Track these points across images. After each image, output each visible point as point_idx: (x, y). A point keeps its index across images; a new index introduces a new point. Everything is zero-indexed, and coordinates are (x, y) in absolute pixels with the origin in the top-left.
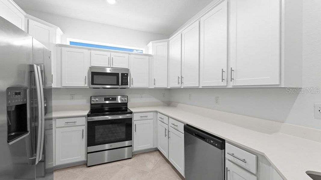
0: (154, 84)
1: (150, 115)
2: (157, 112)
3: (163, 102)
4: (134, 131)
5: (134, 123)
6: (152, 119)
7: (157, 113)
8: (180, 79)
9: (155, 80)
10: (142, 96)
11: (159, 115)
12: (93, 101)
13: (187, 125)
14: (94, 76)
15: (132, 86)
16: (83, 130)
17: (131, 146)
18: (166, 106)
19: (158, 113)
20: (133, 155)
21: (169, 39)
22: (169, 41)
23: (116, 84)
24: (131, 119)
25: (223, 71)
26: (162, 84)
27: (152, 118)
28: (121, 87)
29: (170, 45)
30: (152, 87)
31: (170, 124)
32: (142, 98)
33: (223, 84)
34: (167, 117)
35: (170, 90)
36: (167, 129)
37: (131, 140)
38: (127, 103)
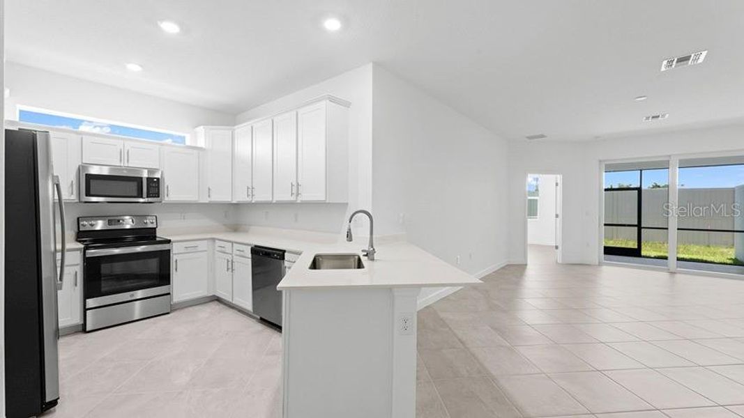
0: (209, 196)
1: (203, 245)
2: (214, 239)
3: (225, 225)
4: (174, 270)
5: (174, 258)
6: (206, 251)
7: (214, 241)
8: (250, 191)
9: (209, 189)
10: (184, 216)
11: (218, 243)
12: (84, 225)
13: (256, 246)
14: (91, 181)
15: (166, 199)
16: (76, 273)
17: (169, 294)
18: (229, 231)
19: (217, 241)
20: (173, 309)
21: (236, 127)
22: (234, 130)
23: (136, 195)
24: (168, 251)
25: (292, 185)
26: (222, 195)
27: (206, 249)
28: (146, 200)
29: (236, 136)
30: (206, 200)
31: (235, 252)
32: (184, 219)
33: (293, 198)
34: (231, 244)
35: (237, 206)
36: (230, 260)
37: (169, 284)
38: (155, 229)
